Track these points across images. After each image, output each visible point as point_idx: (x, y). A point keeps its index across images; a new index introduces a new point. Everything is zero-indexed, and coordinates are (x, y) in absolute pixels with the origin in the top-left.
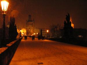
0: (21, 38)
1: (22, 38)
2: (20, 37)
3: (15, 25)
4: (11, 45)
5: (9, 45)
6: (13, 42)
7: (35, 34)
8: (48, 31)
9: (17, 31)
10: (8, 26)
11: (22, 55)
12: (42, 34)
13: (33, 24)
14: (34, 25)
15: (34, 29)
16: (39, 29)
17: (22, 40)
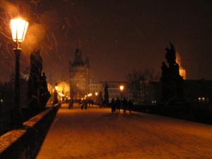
0: (56, 105)
1: (59, 106)
2: (54, 104)
3: (44, 73)
4: (34, 123)
5: (30, 123)
6: (39, 117)
7: (90, 95)
8: (122, 88)
9: (48, 88)
10: (26, 77)
11: (61, 148)
12: (109, 94)
13: (85, 71)
14: (87, 73)
15: (89, 83)
16: (101, 82)
17: (60, 111)
